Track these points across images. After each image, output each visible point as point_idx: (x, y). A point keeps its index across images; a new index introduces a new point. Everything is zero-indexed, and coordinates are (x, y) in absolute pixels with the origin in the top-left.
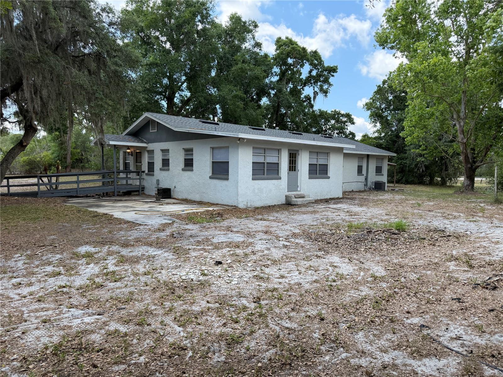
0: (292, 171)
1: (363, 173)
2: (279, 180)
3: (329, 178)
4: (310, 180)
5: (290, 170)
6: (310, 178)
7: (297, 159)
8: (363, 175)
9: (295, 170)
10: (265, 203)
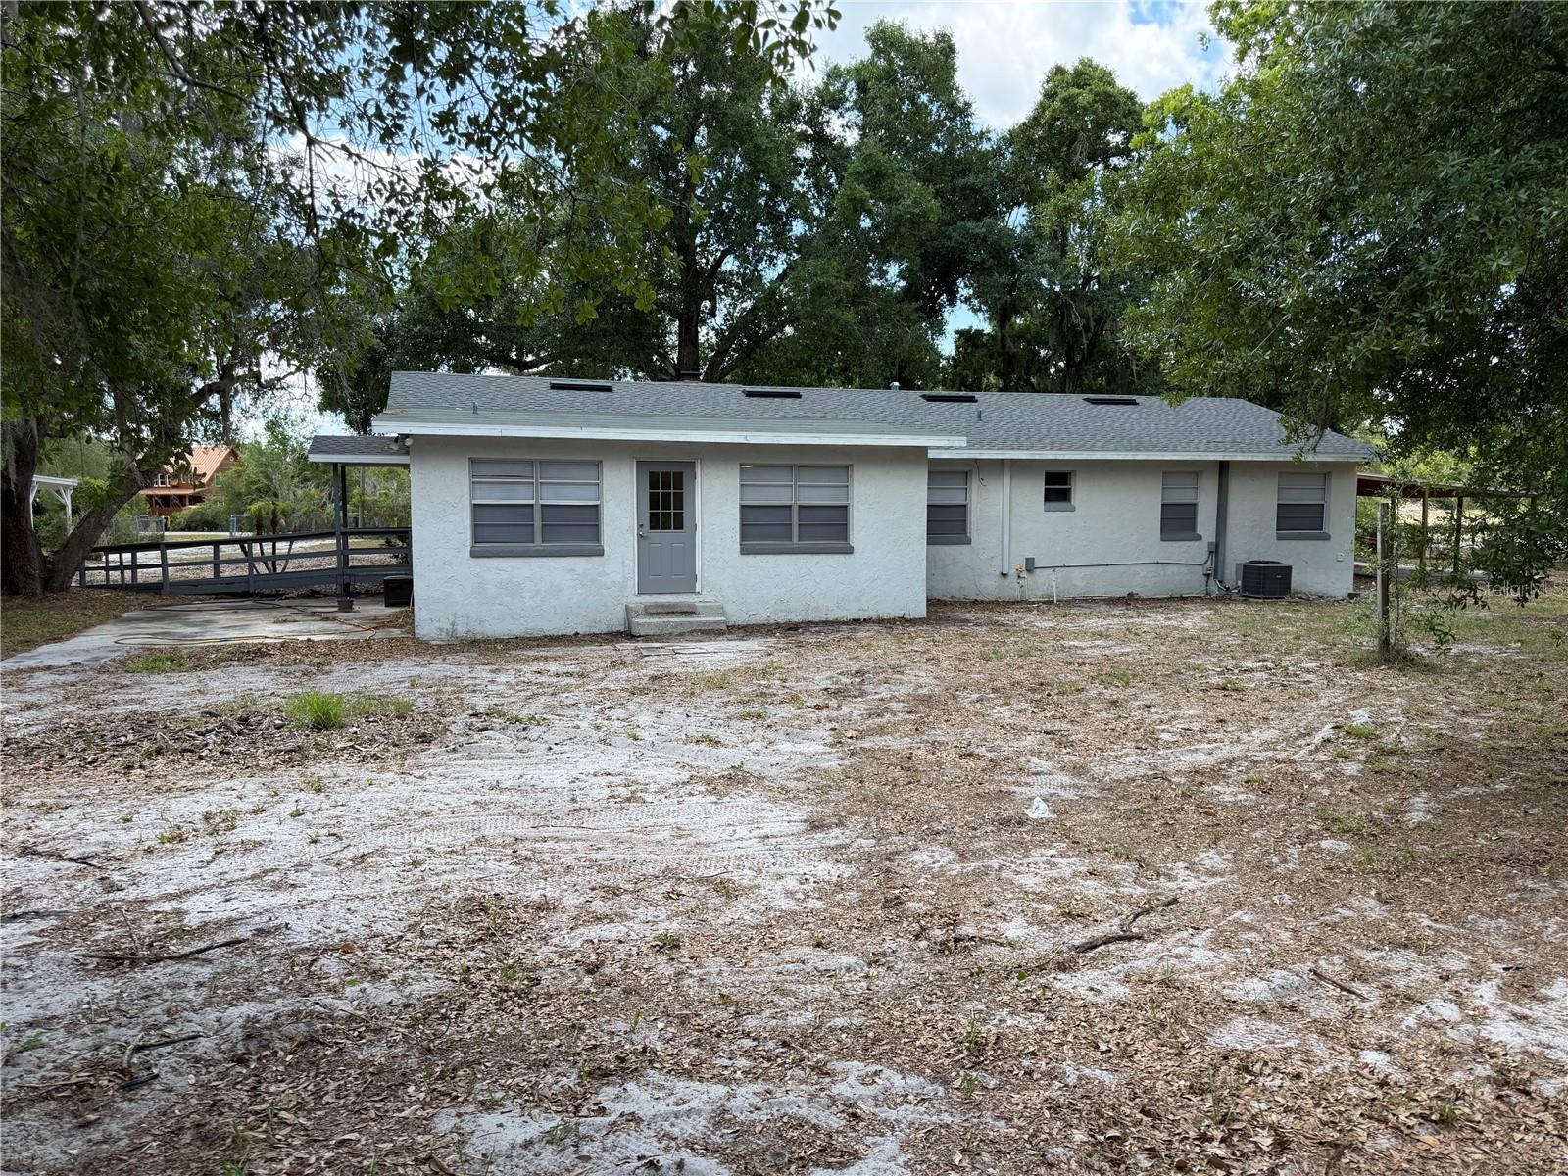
0: (666, 527)
1: (1199, 530)
2: (596, 559)
3: (849, 550)
4: (750, 559)
5: (654, 525)
6: (744, 551)
7: (686, 491)
8: (1199, 538)
9: (679, 526)
10: (531, 626)
